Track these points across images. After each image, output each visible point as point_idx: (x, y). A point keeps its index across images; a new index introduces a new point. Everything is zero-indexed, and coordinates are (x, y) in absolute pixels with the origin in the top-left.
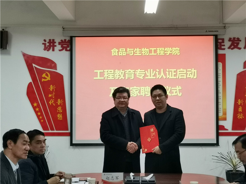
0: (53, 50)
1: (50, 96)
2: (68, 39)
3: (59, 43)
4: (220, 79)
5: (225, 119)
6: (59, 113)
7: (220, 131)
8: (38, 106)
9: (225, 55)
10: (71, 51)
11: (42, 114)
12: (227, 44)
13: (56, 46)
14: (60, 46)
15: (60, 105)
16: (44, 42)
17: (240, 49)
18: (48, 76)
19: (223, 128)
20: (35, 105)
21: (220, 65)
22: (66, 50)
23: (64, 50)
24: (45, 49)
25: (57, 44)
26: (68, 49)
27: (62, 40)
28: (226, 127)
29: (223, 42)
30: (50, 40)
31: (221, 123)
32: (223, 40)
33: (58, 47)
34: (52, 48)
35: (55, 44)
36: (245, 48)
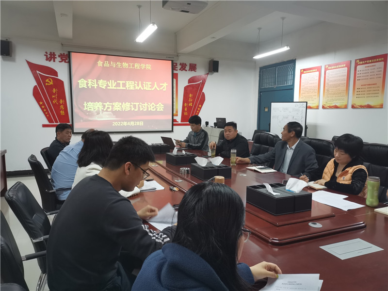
0: (54, 61)
1: (53, 96)
2: (66, 53)
3: (59, 56)
4: (175, 90)
5: (177, 115)
6: (61, 110)
7: (174, 123)
8: (44, 104)
9: (177, 74)
10: (69, 63)
11: (47, 111)
12: (179, 67)
13: (56, 58)
14: (60, 58)
15: (62, 104)
16: (45, 54)
17: (186, 71)
18: (51, 81)
19: (175, 121)
20: (41, 103)
21: (175, 80)
22: (65, 62)
24: (47, 60)
25: (57, 56)
26: (67, 61)
27: (61, 54)
28: (177, 121)
30: (51, 53)
31: (175, 118)
32: (176, 64)
33: (58, 59)
34: (53, 59)
35: (56, 56)
36: (189, 70)
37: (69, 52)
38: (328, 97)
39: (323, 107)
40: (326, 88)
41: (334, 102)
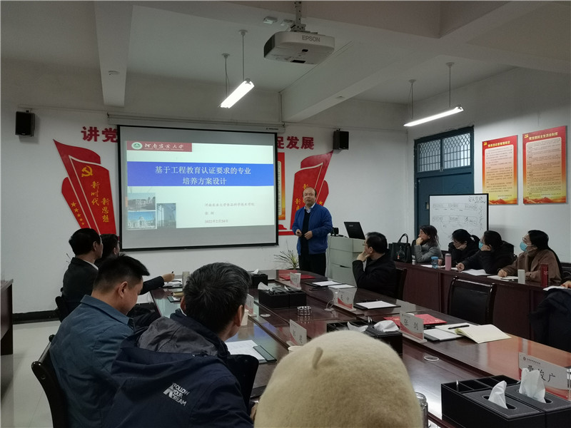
0: (96, 140)
1: (93, 194)
2: (114, 128)
3: (103, 133)
4: (280, 178)
5: (284, 218)
6: (104, 214)
7: (279, 231)
8: (78, 206)
9: (284, 153)
10: (118, 141)
12: (286, 143)
13: (99, 135)
14: (104, 136)
15: (106, 205)
16: (83, 130)
17: (298, 148)
18: (89, 170)
19: (282, 227)
20: (74, 204)
21: (280, 163)
22: (112, 141)
23: (109, 141)
24: (84, 139)
25: (100, 133)
26: (115, 139)
27: (106, 129)
28: (285, 227)
29: (282, 141)
30: (91, 128)
31: (281, 222)
32: (282, 138)
33: (102, 137)
34: (93, 137)
35: (98, 133)
36: (302, 148)
37: (119, 126)
38: (532, 185)
39: (525, 202)
40: (527, 170)
41: (543, 192)
